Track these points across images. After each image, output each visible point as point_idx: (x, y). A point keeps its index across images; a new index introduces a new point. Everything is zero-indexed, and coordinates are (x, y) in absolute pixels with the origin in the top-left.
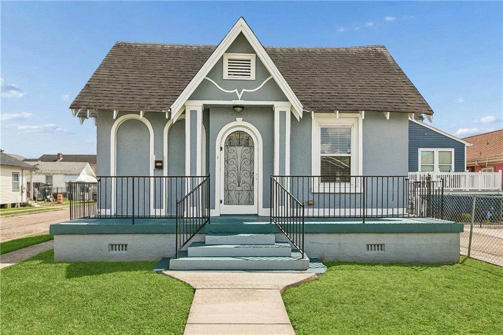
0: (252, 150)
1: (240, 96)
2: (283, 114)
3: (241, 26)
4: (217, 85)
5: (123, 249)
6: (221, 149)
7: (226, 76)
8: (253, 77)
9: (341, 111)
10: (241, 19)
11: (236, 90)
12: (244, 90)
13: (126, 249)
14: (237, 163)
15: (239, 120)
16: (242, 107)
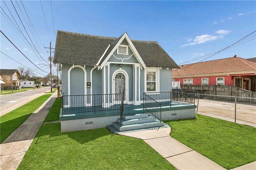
0: (125, 80)
1: (123, 61)
2: (138, 68)
3: (125, 36)
4: (114, 56)
5: (91, 124)
6: (114, 80)
7: (118, 53)
8: (127, 54)
9: (155, 67)
10: (126, 33)
11: (121, 58)
12: (124, 58)
13: (92, 124)
14: (120, 85)
15: (120, 69)
16: (123, 64)
